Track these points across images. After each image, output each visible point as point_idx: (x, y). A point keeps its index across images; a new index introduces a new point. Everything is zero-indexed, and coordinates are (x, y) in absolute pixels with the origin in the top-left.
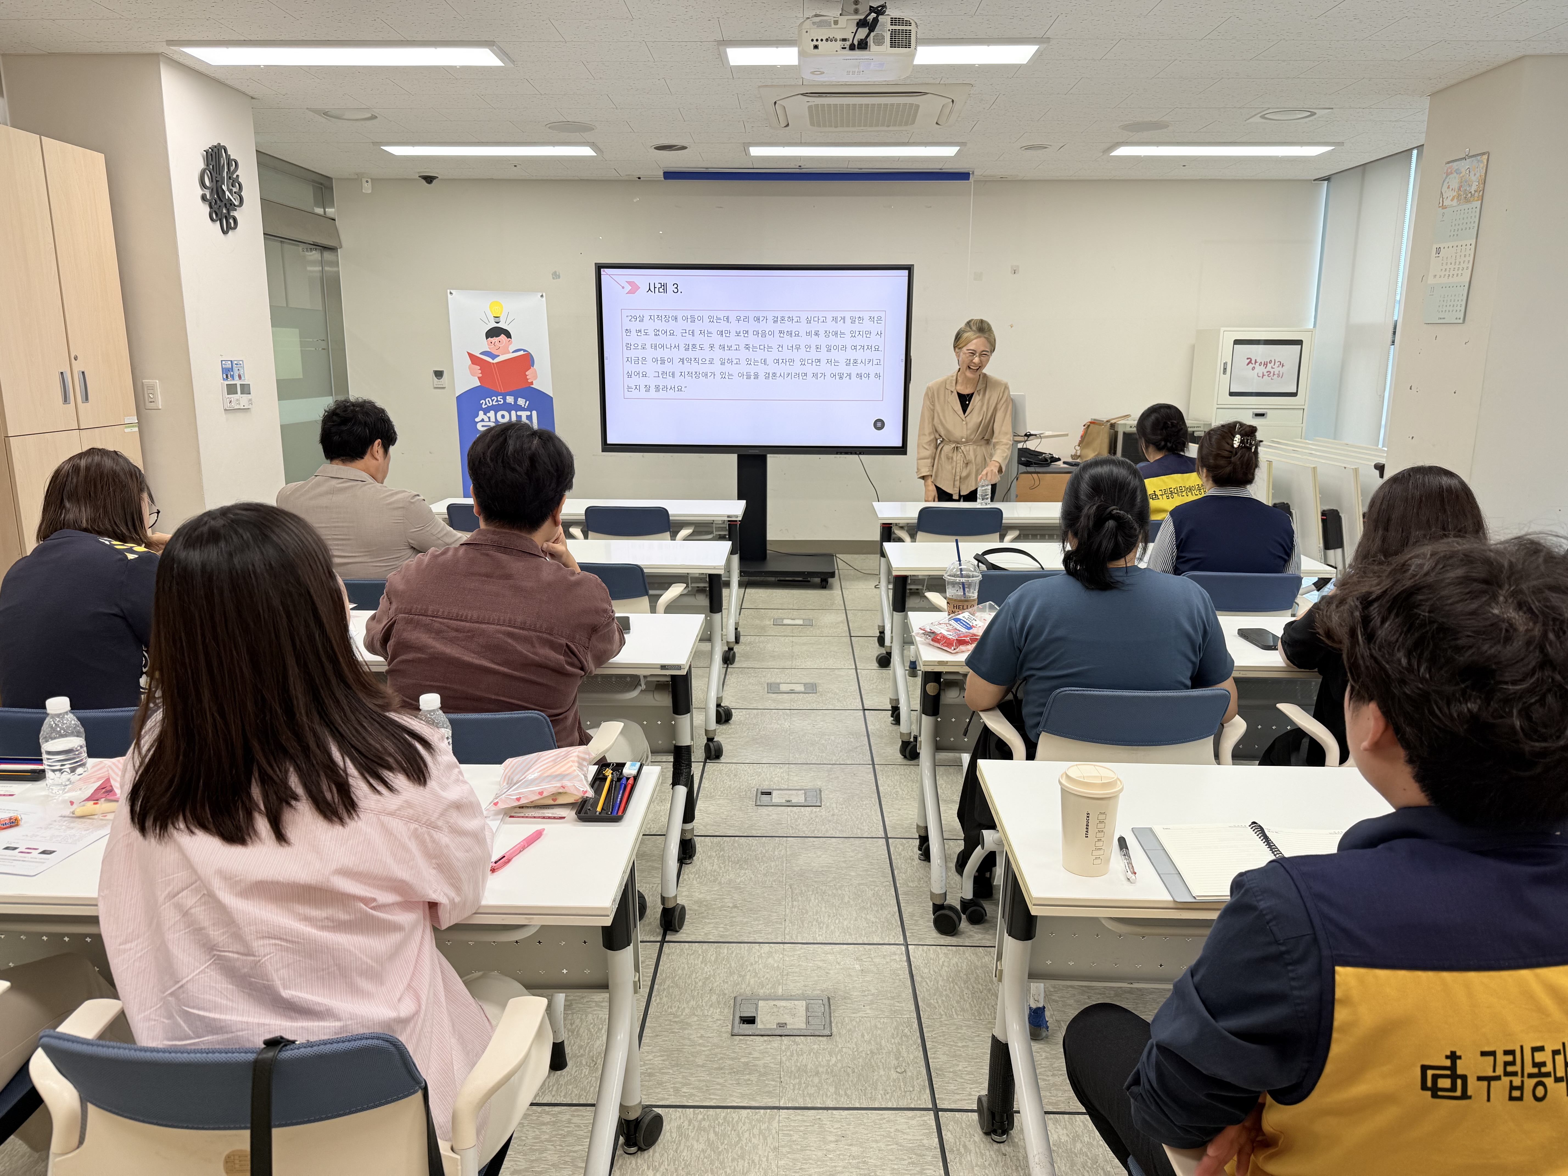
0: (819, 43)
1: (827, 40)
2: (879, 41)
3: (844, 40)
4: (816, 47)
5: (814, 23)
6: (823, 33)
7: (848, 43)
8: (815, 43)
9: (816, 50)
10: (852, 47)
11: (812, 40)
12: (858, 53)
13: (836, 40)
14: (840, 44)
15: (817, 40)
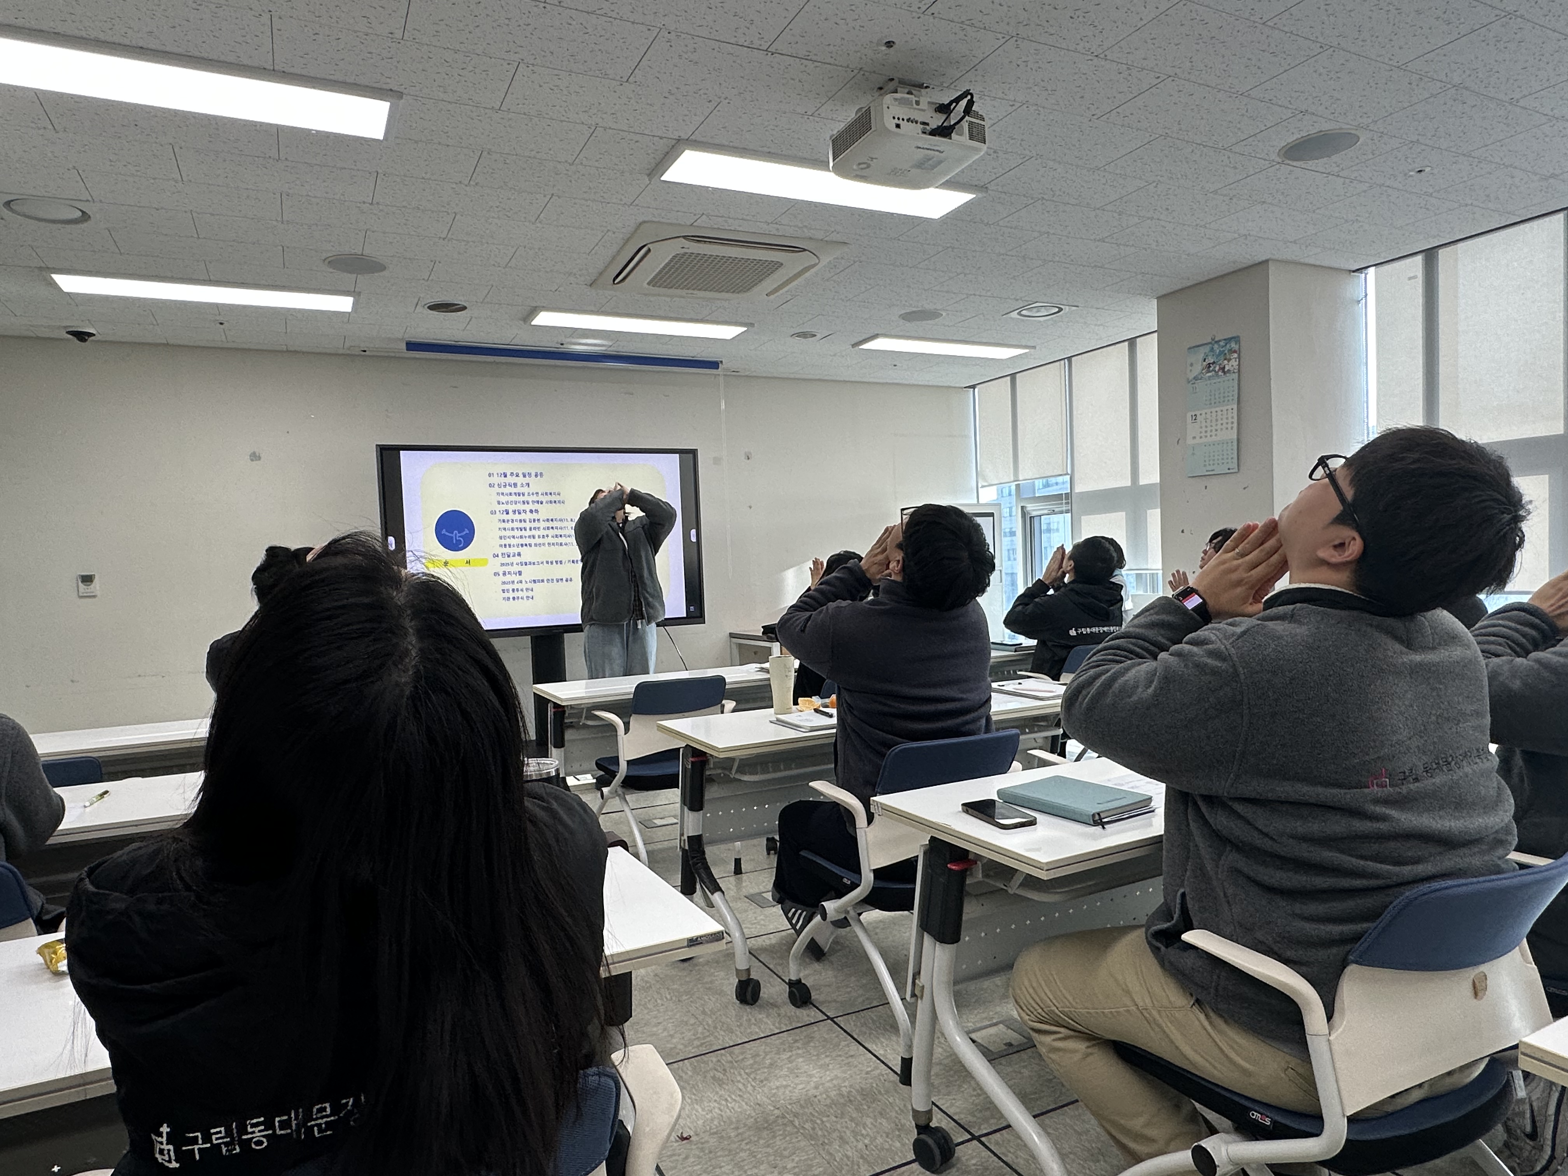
0: (901, 122)
1: (908, 120)
3: (925, 124)
4: (898, 126)
5: (896, 99)
6: (903, 112)
7: (928, 128)
8: (896, 121)
9: (898, 129)
10: (933, 133)
11: (894, 118)
12: (940, 140)
13: (916, 122)
14: (920, 127)
15: (899, 119)
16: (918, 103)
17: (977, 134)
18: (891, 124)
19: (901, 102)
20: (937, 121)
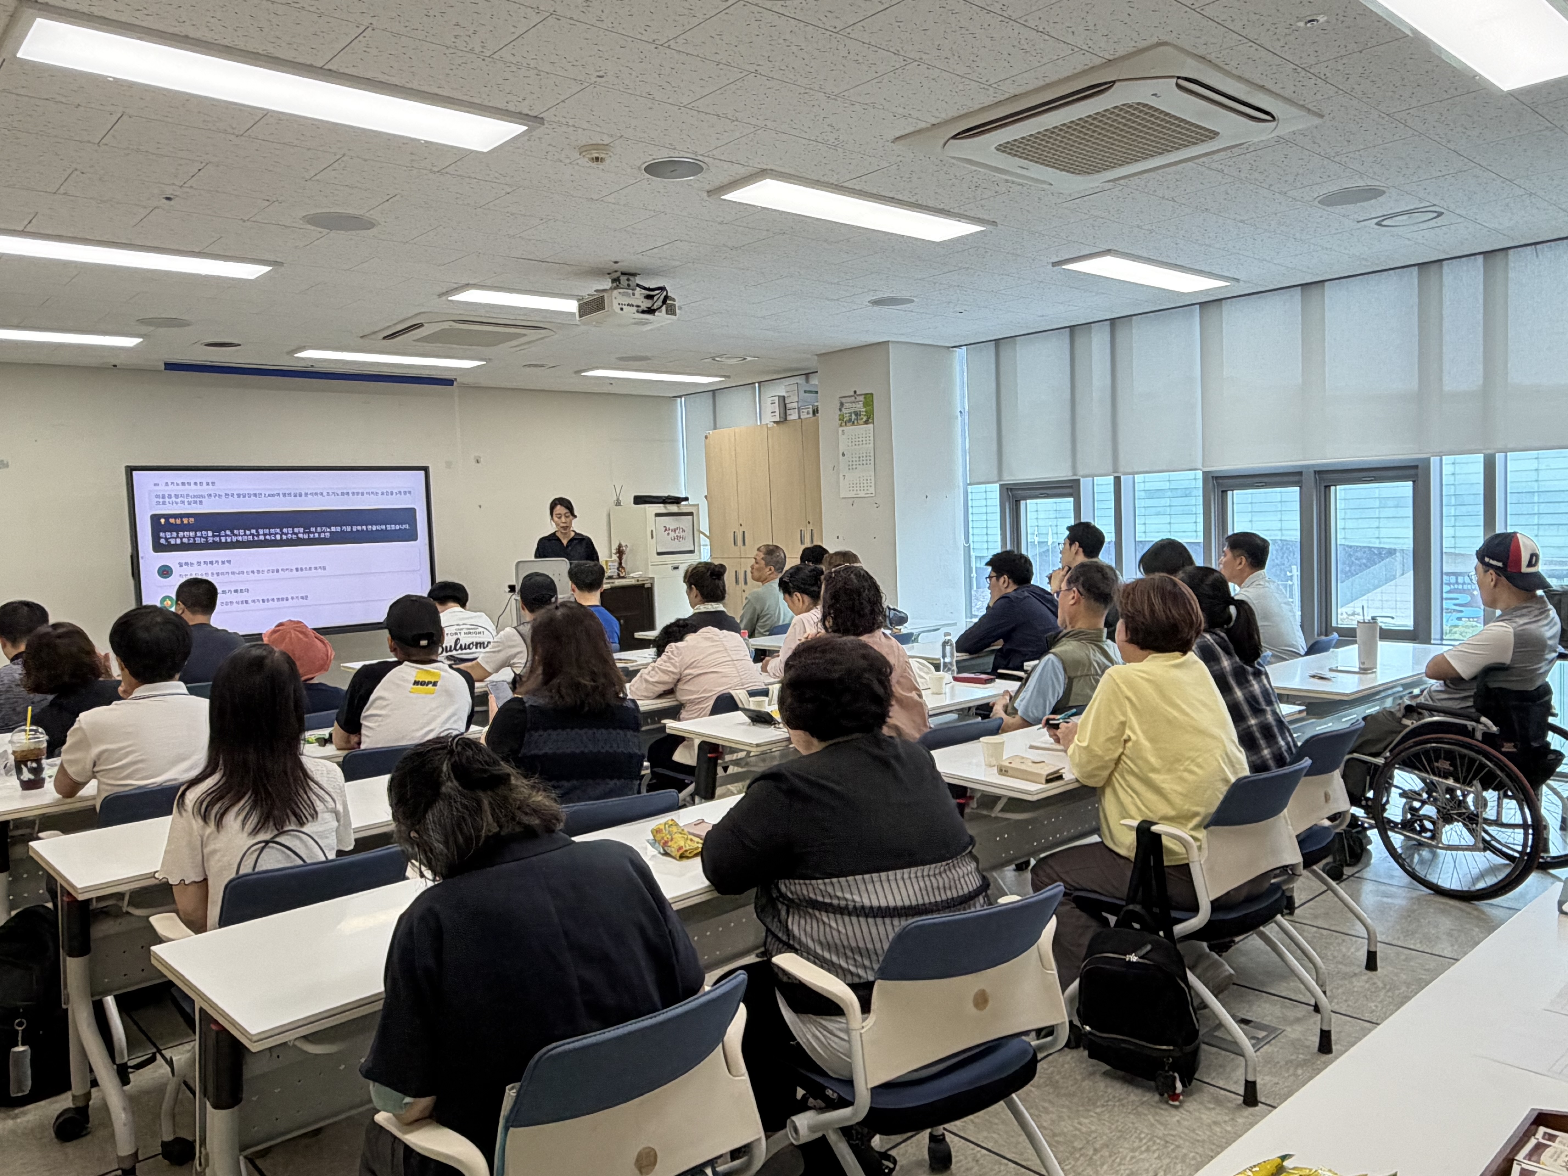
1: (628, 305)
2: (659, 310)
3: (639, 306)
6: (625, 301)
7: (640, 309)
8: (620, 306)
10: (643, 312)
13: (633, 306)
14: (635, 309)
16: (634, 294)
17: (671, 311)
18: (617, 308)
19: (624, 294)
20: (646, 304)
